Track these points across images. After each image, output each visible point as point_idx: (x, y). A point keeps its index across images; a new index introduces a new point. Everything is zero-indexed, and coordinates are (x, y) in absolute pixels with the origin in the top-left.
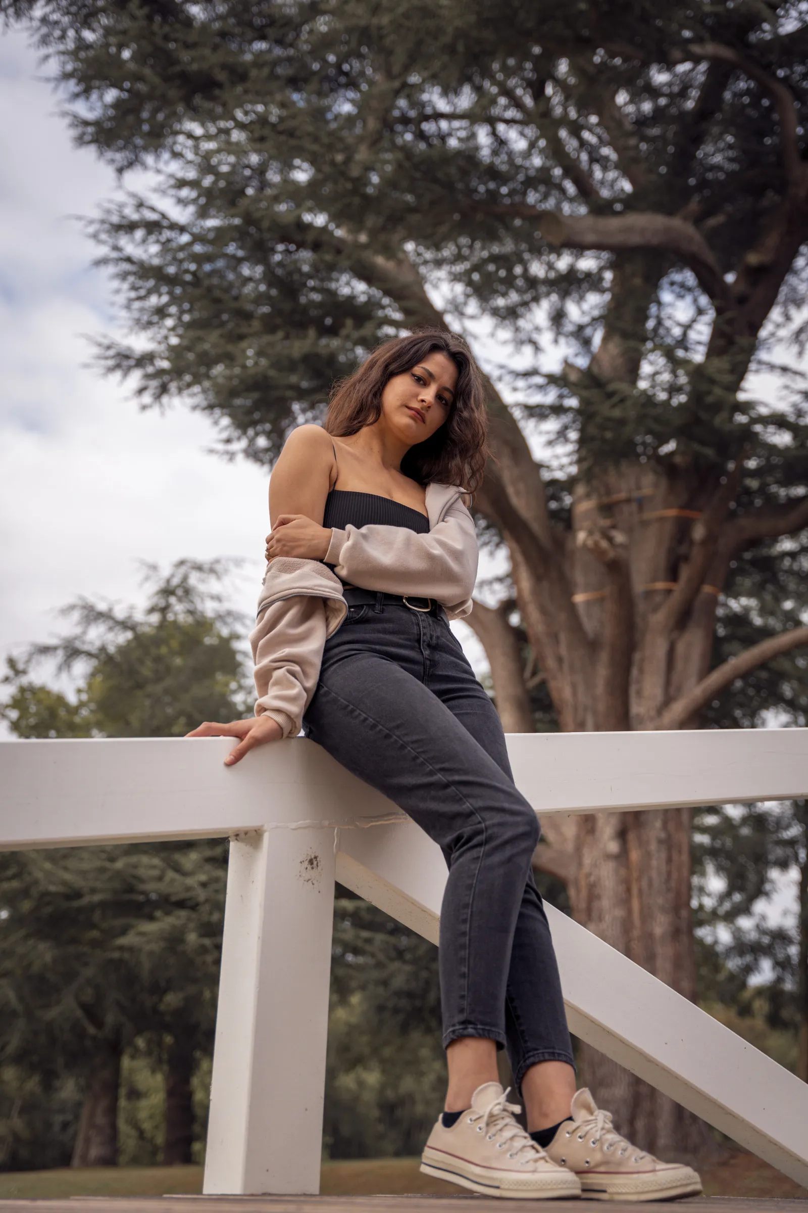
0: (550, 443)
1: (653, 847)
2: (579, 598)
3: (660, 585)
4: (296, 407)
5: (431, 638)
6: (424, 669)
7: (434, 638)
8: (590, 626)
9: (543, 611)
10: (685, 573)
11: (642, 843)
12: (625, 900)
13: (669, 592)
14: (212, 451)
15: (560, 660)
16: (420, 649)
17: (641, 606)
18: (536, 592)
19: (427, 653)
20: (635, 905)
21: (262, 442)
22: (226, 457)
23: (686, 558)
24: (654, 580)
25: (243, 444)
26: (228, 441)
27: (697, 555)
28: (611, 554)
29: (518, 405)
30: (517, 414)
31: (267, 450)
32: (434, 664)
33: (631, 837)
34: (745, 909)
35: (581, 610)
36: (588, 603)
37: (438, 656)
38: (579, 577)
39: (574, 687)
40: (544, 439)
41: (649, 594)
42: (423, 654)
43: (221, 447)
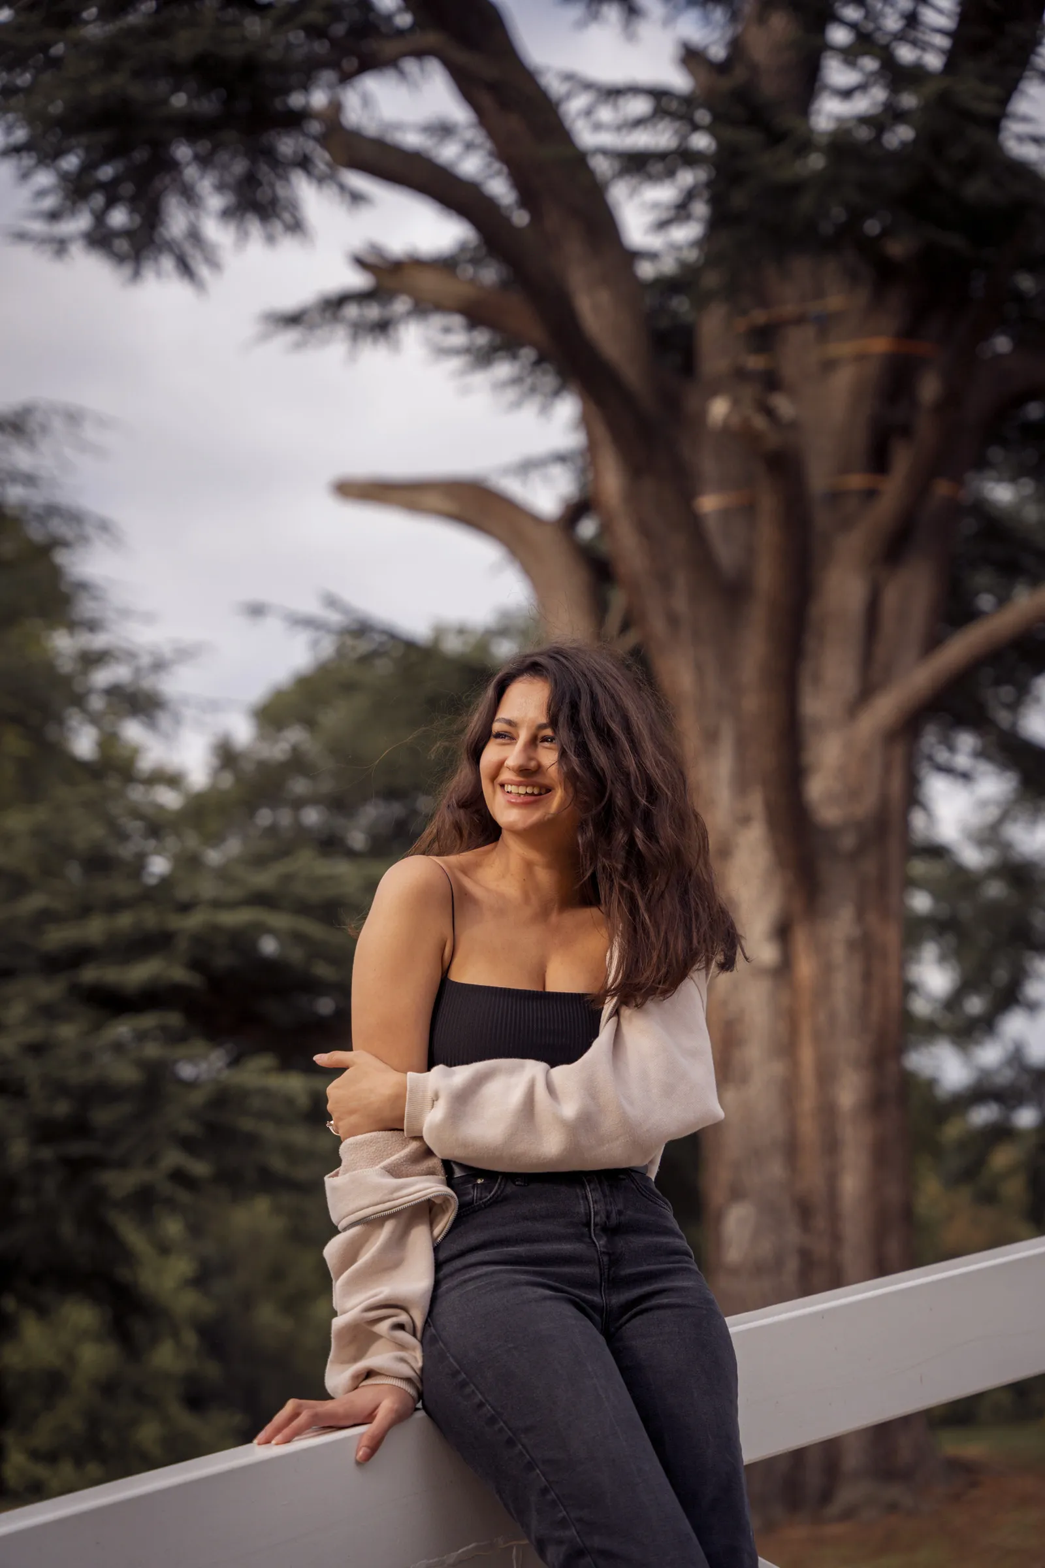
0: (662, 225)
1: (839, 952)
2: (709, 503)
3: (857, 481)
4: (183, 152)
5: (608, 1217)
6: (600, 1270)
7: (614, 1215)
8: (726, 554)
9: (644, 530)
10: (903, 461)
11: (821, 949)
12: (787, 1048)
13: (871, 494)
14: (22, 237)
15: (673, 620)
16: (590, 1237)
17: (822, 518)
18: (631, 496)
19: (601, 1243)
20: (807, 1055)
21: (119, 218)
22: (49, 249)
23: (905, 431)
24: (845, 469)
25: (81, 222)
26: (54, 216)
27: (926, 428)
28: (773, 440)
29: (604, 152)
30: (602, 166)
31: (128, 233)
32: (615, 1259)
33: (801, 938)
34: (985, 1026)
35: (713, 527)
36: (725, 514)
37: (623, 1244)
38: (708, 464)
39: (699, 669)
40: (650, 218)
41: (836, 497)
42: (596, 1246)
43: (38, 227)
